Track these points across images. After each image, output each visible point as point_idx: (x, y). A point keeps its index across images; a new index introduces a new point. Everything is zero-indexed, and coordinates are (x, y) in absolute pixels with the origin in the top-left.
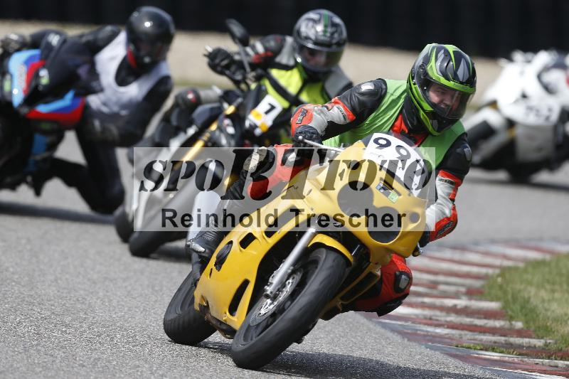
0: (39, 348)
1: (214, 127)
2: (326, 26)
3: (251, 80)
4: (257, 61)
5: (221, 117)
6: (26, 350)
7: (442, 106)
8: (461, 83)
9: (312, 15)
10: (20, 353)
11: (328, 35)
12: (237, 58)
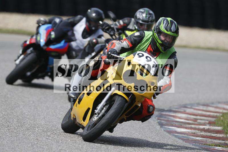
0: (38, 145)
1: (102, 53)
2: (146, 14)
3: (117, 35)
4: (120, 28)
5: (105, 49)
6: (32, 146)
7: (166, 41)
8: (173, 32)
9: (141, 10)
10: (30, 147)
11: (147, 18)
12: (112, 26)
